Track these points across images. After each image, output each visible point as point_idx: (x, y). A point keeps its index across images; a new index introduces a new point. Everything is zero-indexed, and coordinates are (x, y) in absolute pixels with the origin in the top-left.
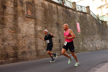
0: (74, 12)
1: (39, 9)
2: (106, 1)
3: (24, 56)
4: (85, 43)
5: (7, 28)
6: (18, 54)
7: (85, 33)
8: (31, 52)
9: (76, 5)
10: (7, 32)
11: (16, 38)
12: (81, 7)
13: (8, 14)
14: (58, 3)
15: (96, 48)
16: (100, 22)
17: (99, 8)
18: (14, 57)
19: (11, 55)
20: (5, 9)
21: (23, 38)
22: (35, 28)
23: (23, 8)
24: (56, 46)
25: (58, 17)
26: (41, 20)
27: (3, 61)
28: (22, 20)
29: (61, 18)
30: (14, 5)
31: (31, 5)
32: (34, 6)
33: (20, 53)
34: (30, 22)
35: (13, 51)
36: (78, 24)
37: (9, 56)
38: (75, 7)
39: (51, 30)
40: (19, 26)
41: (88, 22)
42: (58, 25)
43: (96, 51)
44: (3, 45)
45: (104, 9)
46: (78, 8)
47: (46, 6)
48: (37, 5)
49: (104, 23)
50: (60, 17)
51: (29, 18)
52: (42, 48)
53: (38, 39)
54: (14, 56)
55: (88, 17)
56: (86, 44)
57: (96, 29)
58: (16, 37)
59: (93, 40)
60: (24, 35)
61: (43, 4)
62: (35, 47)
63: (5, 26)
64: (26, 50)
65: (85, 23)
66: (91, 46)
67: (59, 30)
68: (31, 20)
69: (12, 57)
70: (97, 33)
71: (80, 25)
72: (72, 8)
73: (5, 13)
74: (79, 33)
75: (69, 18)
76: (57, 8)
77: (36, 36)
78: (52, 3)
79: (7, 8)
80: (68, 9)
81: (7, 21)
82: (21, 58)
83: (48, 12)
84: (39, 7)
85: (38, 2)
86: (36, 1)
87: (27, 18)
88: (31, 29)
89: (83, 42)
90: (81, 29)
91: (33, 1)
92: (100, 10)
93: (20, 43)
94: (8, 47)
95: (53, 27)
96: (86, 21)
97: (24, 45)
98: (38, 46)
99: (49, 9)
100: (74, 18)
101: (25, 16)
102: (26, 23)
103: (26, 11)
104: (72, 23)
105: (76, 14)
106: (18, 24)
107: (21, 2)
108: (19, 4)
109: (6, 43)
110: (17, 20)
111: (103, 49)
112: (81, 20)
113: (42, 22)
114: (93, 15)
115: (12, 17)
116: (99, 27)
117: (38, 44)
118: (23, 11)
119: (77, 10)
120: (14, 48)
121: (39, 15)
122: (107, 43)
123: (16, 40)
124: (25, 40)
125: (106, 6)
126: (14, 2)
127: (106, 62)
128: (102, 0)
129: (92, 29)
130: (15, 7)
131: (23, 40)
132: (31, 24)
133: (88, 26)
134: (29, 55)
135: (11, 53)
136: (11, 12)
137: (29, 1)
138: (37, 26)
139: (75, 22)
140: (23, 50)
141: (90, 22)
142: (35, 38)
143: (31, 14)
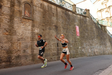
0: (74, 15)
1: (37, 10)
2: (106, 5)
3: (19, 61)
4: (83, 48)
5: (1, 30)
6: (11, 58)
7: (84, 37)
8: (26, 57)
9: (76, 8)
10: (1, 34)
11: (10, 41)
12: (81, 10)
13: (3, 14)
14: (58, 5)
16: (100, 26)
17: (99, 11)
18: (7, 62)
19: (4, 59)
20: (1, 8)
21: (18, 40)
22: (32, 30)
23: (21, 9)
24: (54, 50)
25: (57, 19)
26: (39, 22)
28: (19, 21)
29: (61, 21)
30: (11, 4)
31: (29, 5)
33: (14, 58)
34: (28, 24)
35: (6, 55)
36: (77, 28)
37: (1, 60)
38: (76, 10)
39: (50, 33)
40: (15, 28)
41: (87, 25)
42: (56, 27)
43: (94, 56)
45: (104, 12)
47: (45, 8)
48: (36, 6)
49: (103, 27)
50: (59, 19)
51: (27, 20)
53: (35, 42)
54: (7, 60)
55: (87, 21)
56: (85, 48)
57: (95, 34)
58: (10, 39)
59: (92, 44)
60: (20, 37)
62: (30, 51)
64: (20, 54)
65: (85, 27)
66: (90, 51)
67: (57, 33)
69: (4, 61)
70: (96, 37)
71: (80, 28)
72: (72, 11)
74: (78, 37)
75: (68, 20)
76: (57, 10)
77: (33, 39)
78: (52, 4)
79: (3, 7)
80: (67, 11)
81: (1, 22)
82: (14, 63)
83: (47, 13)
84: (37, 8)
85: (37, 3)
86: (35, 1)
87: (24, 19)
88: (28, 31)
89: (81, 46)
90: (81, 33)
91: (32, 1)
92: (99, 13)
93: (14, 46)
94: (1, 50)
95: (51, 30)
96: (86, 25)
97: (19, 48)
98: (34, 50)
99: (48, 11)
100: (74, 20)
101: (23, 17)
102: (22, 24)
103: (23, 11)
104: (71, 26)
105: (76, 17)
106: (13, 26)
107: (19, 2)
108: (16, 3)
110: (13, 21)
111: (101, 54)
112: (81, 24)
113: (40, 25)
115: (7, 18)
116: (98, 32)
117: (34, 48)
118: (20, 12)
119: (77, 13)
120: (7, 52)
121: (37, 17)
122: (105, 48)
123: (10, 43)
124: (20, 43)
125: (106, 10)
126: (11, 1)
127: (103, 69)
128: (102, 4)
129: (91, 33)
130: (12, 7)
131: (18, 43)
132: (28, 25)
133: (87, 29)
134: (24, 59)
135: (4, 57)
136: (7, 11)
137: (27, 2)
138: (35, 28)
139: (74, 25)
140: (17, 54)
141: (90, 26)
142: (31, 41)
143: (29, 15)
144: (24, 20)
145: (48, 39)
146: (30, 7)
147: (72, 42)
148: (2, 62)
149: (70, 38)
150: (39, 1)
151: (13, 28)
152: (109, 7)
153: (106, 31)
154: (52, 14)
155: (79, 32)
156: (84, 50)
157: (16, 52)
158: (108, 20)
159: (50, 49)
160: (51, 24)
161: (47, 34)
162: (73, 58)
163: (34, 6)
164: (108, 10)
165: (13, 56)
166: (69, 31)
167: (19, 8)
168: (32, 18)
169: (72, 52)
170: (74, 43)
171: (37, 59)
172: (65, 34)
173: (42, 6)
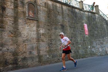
0: (81, 12)
1: (41, 9)
3: (25, 63)
4: (93, 47)
5: (6, 32)
6: (18, 61)
7: (94, 35)
8: (32, 58)
10: (6, 36)
11: (16, 43)
12: (89, 6)
13: (7, 16)
14: (63, 3)
15: (107, 52)
18: (14, 64)
19: (10, 61)
20: (4, 10)
21: (24, 42)
22: (37, 31)
23: (25, 9)
24: (61, 51)
25: (63, 18)
26: (43, 22)
27: (2, 68)
28: (23, 22)
29: (67, 19)
30: (14, 6)
32: (37, 7)
33: (20, 60)
34: (32, 25)
35: (12, 58)
36: (86, 26)
37: (8, 62)
38: (83, 6)
39: (56, 32)
40: (19, 29)
41: (96, 23)
42: (63, 26)
44: (2, 50)
46: (86, 7)
47: (49, 7)
48: (40, 6)
50: (65, 18)
51: (31, 20)
52: (45, 53)
53: (41, 42)
54: (14, 63)
55: (96, 18)
56: (95, 47)
57: (105, 31)
58: (16, 41)
59: (102, 43)
60: (25, 39)
61: (46, 4)
62: (36, 52)
63: (4, 29)
64: (27, 56)
65: (94, 24)
66: (101, 50)
68: (33, 22)
69: (11, 64)
71: (88, 26)
72: (79, 8)
73: (4, 15)
74: (87, 36)
75: (75, 18)
76: (62, 8)
77: (38, 40)
79: (7, 9)
80: (74, 9)
81: (6, 24)
82: (21, 65)
83: (52, 13)
84: (41, 7)
85: (41, 2)
86: (38, 1)
87: (28, 20)
88: (33, 32)
89: (91, 45)
90: (89, 31)
91: (36, 1)
93: (20, 48)
94: (7, 52)
95: (57, 29)
96: (95, 22)
97: (24, 50)
98: (41, 52)
99: (53, 10)
100: (81, 18)
101: (27, 18)
102: (27, 25)
103: (27, 12)
104: (79, 25)
105: (83, 14)
106: (18, 27)
107: (22, 3)
108: (20, 4)
109: (5, 49)
110: (18, 22)
112: (89, 21)
113: (45, 25)
114: (102, 15)
115: (11, 20)
117: (40, 49)
118: (24, 13)
119: (85, 9)
120: (13, 54)
121: (41, 17)
123: (15, 45)
124: (25, 45)
126: (15, 2)
129: (102, 31)
130: (15, 9)
133: (97, 27)
134: (30, 61)
135: (11, 60)
136: (11, 13)
137: (30, 2)
138: (40, 28)
139: (82, 23)
140: (23, 56)
141: (100, 23)
142: (37, 42)
143: (33, 16)
145: (55, 39)
146: (34, 7)
147: (80, 42)
148: (9, 64)
149: (78, 37)
151: (18, 30)
154: (57, 13)
155: (87, 30)
156: (94, 49)
159: (56, 50)
160: (57, 23)
161: (53, 34)
162: (82, 58)
163: (38, 6)
165: (19, 58)
166: (76, 29)
167: (23, 9)
168: (36, 19)
169: (81, 51)
170: (82, 43)
171: (44, 60)
172: (72, 33)
173: (46, 5)
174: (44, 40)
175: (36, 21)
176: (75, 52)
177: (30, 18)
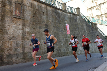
0: (64, 13)
1: (28, 9)
2: (96, 2)
3: (10, 59)
6: (3, 57)
8: (17, 55)
9: (66, 6)
11: (2, 40)
12: (71, 8)
14: (48, 4)
16: (90, 24)
17: (89, 9)
21: (9, 39)
22: (23, 29)
23: (12, 9)
24: (44, 49)
25: (47, 18)
26: (29, 21)
28: (10, 20)
29: (51, 19)
30: (2, 5)
31: (20, 5)
32: (23, 6)
33: (6, 56)
34: (18, 23)
36: (68, 26)
38: (65, 8)
39: (40, 31)
40: (6, 27)
41: (77, 23)
45: (94, 10)
46: (68, 9)
47: (35, 7)
48: (26, 6)
49: (94, 25)
50: (49, 18)
51: (17, 19)
52: (30, 51)
53: (26, 40)
55: (78, 19)
57: (85, 32)
58: (2, 38)
60: (11, 36)
61: (32, 4)
62: (21, 49)
64: (12, 53)
65: (75, 25)
66: (81, 49)
68: (19, 21)
70: (87, 35)
71: (70, 26)
72: (62, 10)
74: (68, 35)
75: (58, 19)
76: (47, 9)
77: (24, 37)
78: (42, 3)
80: (57, 10)
82: (6, 62)
83: (37, 12)
84: (28, 7)
85: (27, 2)
86: (25, 1)
87: (15, 18)
88: (18, 30)
91: (23, 1)
92: (90, 11)
93: (6, 44)
95: (41, 28)
96: (76, 23)
97: (10, 47)
98: (25, 49)
99: (39, 10)
100: (64, 19)
101: (13, 16)
102: (13, 23)
103: (14, 11)
104: (62, 25)
105: (66, 15)
106: (5, 25)
107: (10, 2)
110: (5, 20)
112: (71, 22)
113: (31, 23)
114: (83, 17)
116: (89, 29)
117: (25, 47)
118: (11, 12)
119: (67, 11)
121: (27, 16)
123: (1, 42)
124: (11, 42)
125: (97, 8)
126: (2, 1)
127: (95, 68)
128: (92, 2)
129: (82, 31)
130: (3, 7)
131: (9, 42)
132: (19, 25)
133: (78, 28)
134: (15, 58)
137: (17, 2)
138: (25, 27)
139: (65, 23)
140: (9, 52)
141: (80, 24)
142: (22, 39)
143: (19, 15)
144: (15, 20)
145: (39, 38)
146: (20, 6)
147: (62, 41)
149: (60, 36)
150: (29, 1)
151: (4, 27)
152: (99, 5)
153: (96, 29)
155: (69, 30)
157: (7, 51)
158: (99, 18)
160: (42, 22)
161: (37, 33)
162: (64, 56)
164: (99, 8)
165: (5, 55)
166: (59, 29)
167: (10, 8)
168: (23, 18)
169: (63, 50)
170: (64, 42)
171: (28, 57)
172: (55, 33)
173: (32, 6)
174: (29, 38)
175: (22, 20)
176: (57, 50)
177: (16, 17)
